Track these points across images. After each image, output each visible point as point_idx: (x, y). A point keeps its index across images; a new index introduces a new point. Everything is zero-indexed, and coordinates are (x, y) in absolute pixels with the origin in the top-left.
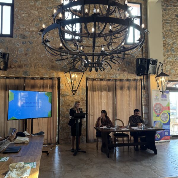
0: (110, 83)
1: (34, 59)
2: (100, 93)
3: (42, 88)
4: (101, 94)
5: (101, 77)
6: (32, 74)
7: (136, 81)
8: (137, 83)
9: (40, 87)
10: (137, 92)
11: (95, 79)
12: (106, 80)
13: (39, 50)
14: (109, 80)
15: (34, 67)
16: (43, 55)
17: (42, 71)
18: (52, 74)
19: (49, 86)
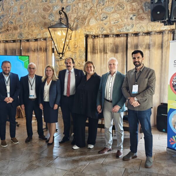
1: (27, 18)
2: (104, 56)
3: (36, 51)
5: (105, 32)
6: (26, 35)
7: (163, 34)
8: (164, 37)
10: (162, 52)
11: (97, 36)
12: (113, 36)
13: (32, 6)
14: (118, 36)
15: (28, 28)
16: (36, 11)
17: (35, 31)
18: (45, 34)
19: (44, 48)
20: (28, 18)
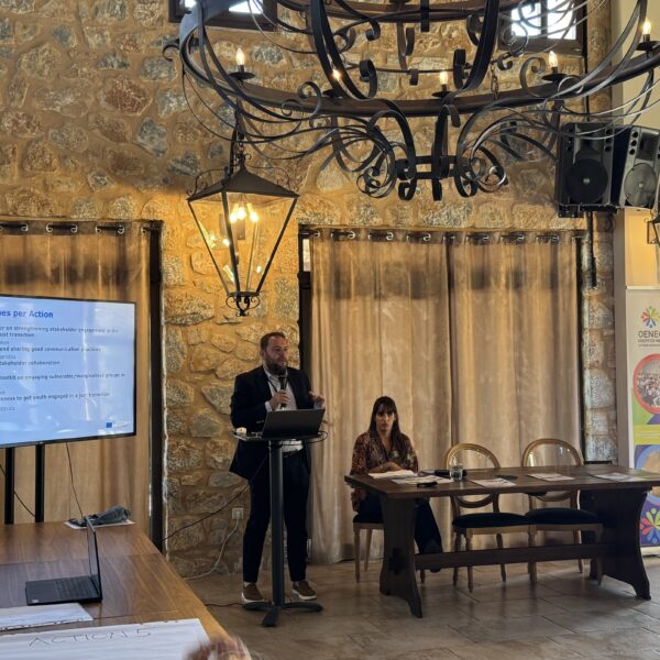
0: (420, 251)
1: (16, 123)
2: (372, 308)
3: (62, 279)
4: (377, 309)
5: (377, 221)
6: (10, 203)
7: (555, 243)
8: (559, 253)
9: (56, 272)
10: (555, 299)
11: (346, 234)
12: (404, 240)
13: (46, 72)
14: (416, 236)
15: (21, 167)
16: (69, 100)
17: (63, 188)
18: (117, 204)
19: (105, 268)
20: (23, 122)
